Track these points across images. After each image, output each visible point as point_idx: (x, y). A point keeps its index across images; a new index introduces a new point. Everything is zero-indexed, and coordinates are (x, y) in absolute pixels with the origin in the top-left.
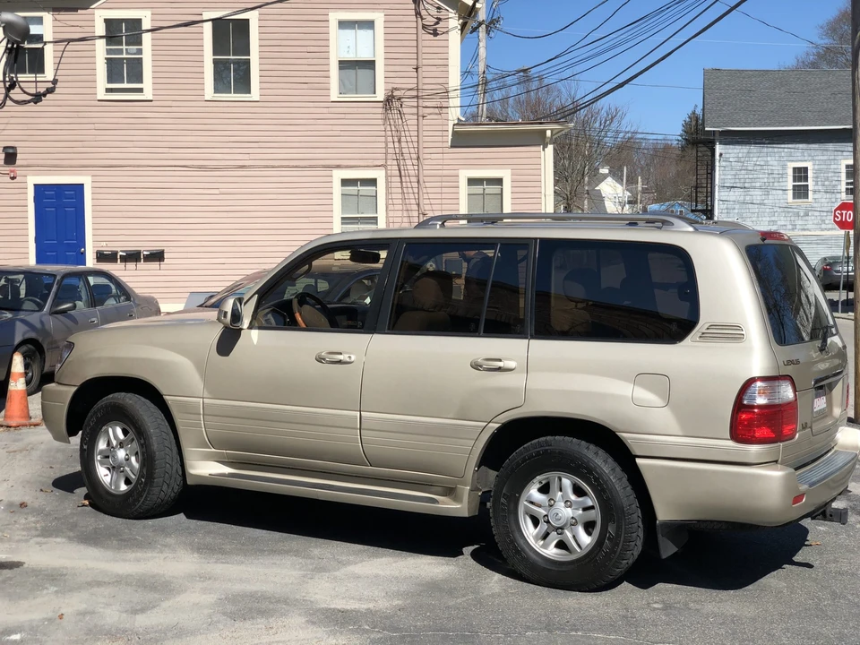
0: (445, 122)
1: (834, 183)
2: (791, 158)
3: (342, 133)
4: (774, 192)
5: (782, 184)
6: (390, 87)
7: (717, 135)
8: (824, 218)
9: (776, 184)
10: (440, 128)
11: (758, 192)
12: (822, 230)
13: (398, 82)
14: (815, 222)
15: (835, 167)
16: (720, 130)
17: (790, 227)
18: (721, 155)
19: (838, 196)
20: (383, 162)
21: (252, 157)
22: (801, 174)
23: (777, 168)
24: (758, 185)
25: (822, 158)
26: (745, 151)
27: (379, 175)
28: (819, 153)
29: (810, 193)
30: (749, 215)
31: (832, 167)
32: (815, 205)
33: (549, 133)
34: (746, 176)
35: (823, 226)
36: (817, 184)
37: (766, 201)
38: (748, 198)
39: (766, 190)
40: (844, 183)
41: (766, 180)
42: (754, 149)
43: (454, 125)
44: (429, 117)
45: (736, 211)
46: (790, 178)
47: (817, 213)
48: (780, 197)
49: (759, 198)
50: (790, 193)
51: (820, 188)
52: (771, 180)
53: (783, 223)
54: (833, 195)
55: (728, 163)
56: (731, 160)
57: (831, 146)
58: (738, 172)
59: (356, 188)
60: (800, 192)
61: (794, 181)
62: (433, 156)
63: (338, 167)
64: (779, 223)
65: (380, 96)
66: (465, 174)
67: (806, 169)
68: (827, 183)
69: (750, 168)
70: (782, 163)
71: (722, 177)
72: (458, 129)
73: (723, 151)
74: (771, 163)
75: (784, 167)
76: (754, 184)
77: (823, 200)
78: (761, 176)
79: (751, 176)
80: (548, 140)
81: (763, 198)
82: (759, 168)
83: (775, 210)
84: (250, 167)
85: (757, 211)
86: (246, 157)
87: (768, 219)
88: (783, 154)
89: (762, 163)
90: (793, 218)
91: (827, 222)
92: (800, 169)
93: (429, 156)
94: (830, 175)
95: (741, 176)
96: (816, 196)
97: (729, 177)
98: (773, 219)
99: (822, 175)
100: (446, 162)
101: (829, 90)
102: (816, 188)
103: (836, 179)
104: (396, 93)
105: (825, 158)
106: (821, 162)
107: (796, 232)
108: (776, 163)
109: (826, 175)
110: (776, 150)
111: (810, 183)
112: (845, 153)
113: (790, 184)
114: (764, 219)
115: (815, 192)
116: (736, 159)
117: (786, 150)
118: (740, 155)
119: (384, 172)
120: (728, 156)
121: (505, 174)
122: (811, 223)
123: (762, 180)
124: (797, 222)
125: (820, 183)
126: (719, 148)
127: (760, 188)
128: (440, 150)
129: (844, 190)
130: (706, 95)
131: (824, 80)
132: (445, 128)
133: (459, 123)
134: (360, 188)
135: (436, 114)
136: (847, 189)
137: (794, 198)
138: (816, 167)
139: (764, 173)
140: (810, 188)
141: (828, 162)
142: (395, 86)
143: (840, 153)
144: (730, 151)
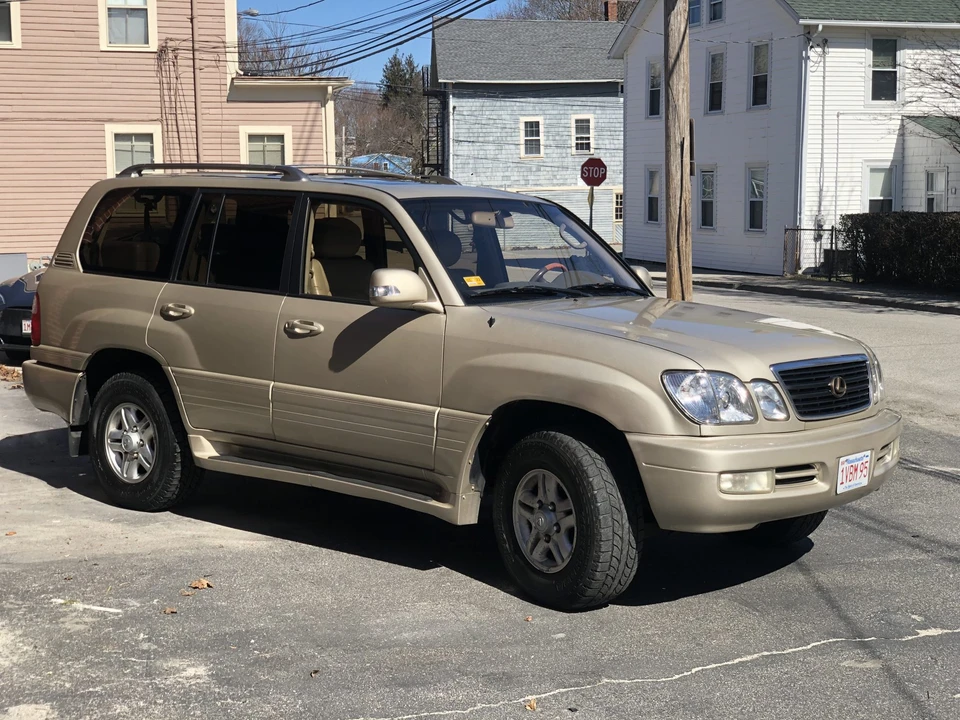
0: (223, 76)
1: (564, 138)
2: (523, 113)
3: (114, 85)
4: (507, 147)
5: (514, 138)
6: (164, 37)
7: (450, 87)
8: (555, 173)
9: (509, 139)
10: (218, 81)
11: (491, 147)
12: (554, 185)
13: (172, 33)
14: (547, 177)
15: (566, 121)
16: (454, 82)
17: (523, 182)
18: (454, 108)
19: (569, 150)
20: (159, 116)
21: (15, 108)
22: (532, 128)
23: (510, 123)
24: (491, 139)
25: (553, 112)
26: (478, 104)
27: (156, 129)
28: (549, 107)
29: (542, 148)
30: (484, 170)
31: (562, 121)
32: (547, 160)
33: (330, 89)
34: (480, 130)
35: (555, 181)
36: (548, 140)
37: (499, 156)
38: (481, 152)
39: (500, 144)
40: (574, 138)
41: (499, 135)
42: (487, 102)
43: (233, 79)
44: (206, 70)
45: (471, 166)
46: (522, 133)
47: (549, 169)
48: (513, 152)
49: (492, 152)
50: (523, 148)
51: (551, 143)
52: (504, 134)
53: (516, 178)
54: (564, 150)
55: (462, 117)
56: (465, 113)
57: (561, 100)
58: (472, 126)
59: (129, 143)
60: (533, 146)
61: (526, 135)
62: (212, 111)
63: (111, 120)
64: (512, 178)
65: (154, 46)
66: (245, 130)
67: (537, 123)
68: (557, 138)
69: (484, 122)
70: (514, 117)
71: (456, 131)
72: (236, 83)
73: (456, 104)
74: (503, 117)
75: (517, 121)
76: (487, 139)
77: (554, 155)
78: (494, 130)
79: (484, 131)
80: (328, 96)
81: (497, 152)
82: (492, 122)
83: (509, 164)
84: (13, 119)
85: (491, 165)
86: (8, 109)
87: (502, 174)
88: (515, 108)
89: (495, 117)
90: (525, 174)
91: (558, 177)
92: (531, 123)
93: (207, 111)
94: (561, 129)
95: (475, 130)
96: (548, 151)
97: (463, 131)
98: (507, 174)
99: (553, 130)
100: (225, 117)
101: (557, 42)
102: (548, 143)
103: (566, 133)
104: (170, 44)
105: (555, 112)
106: (552, 117)
107: (530, 188)
108: (508, 117)
109: (556, 129)
110: (508, 104)
111: (542, 137)
112: (574, 108)
113: (522, 138)
114: (498, 174)
115: (546, 146)
116: (469, 113)
117: (518, 104)
118: (474, 109)
119: (160, 126)
120: (461, 109)
121: (286, 131)
122: (542, 178)
123: (495, 135)
124: (529, 178)
125: (551, 138)
126: (452, 102)
127: (493, 142)
128: (219, 105)
129: (574, 145)
130: (437, 46)
131: (552, 32)
132: (223, 82)
133: (238, 78)
134: (134, 143)
135: (214, 67)
136: (577, 144)
137: (526, 153)
138: (547, 121)
139: (497, 128)
140: (542, 142)
141: (558, 117)
142: (170, 36)
143: (569, 107)
144: (464, 104)
